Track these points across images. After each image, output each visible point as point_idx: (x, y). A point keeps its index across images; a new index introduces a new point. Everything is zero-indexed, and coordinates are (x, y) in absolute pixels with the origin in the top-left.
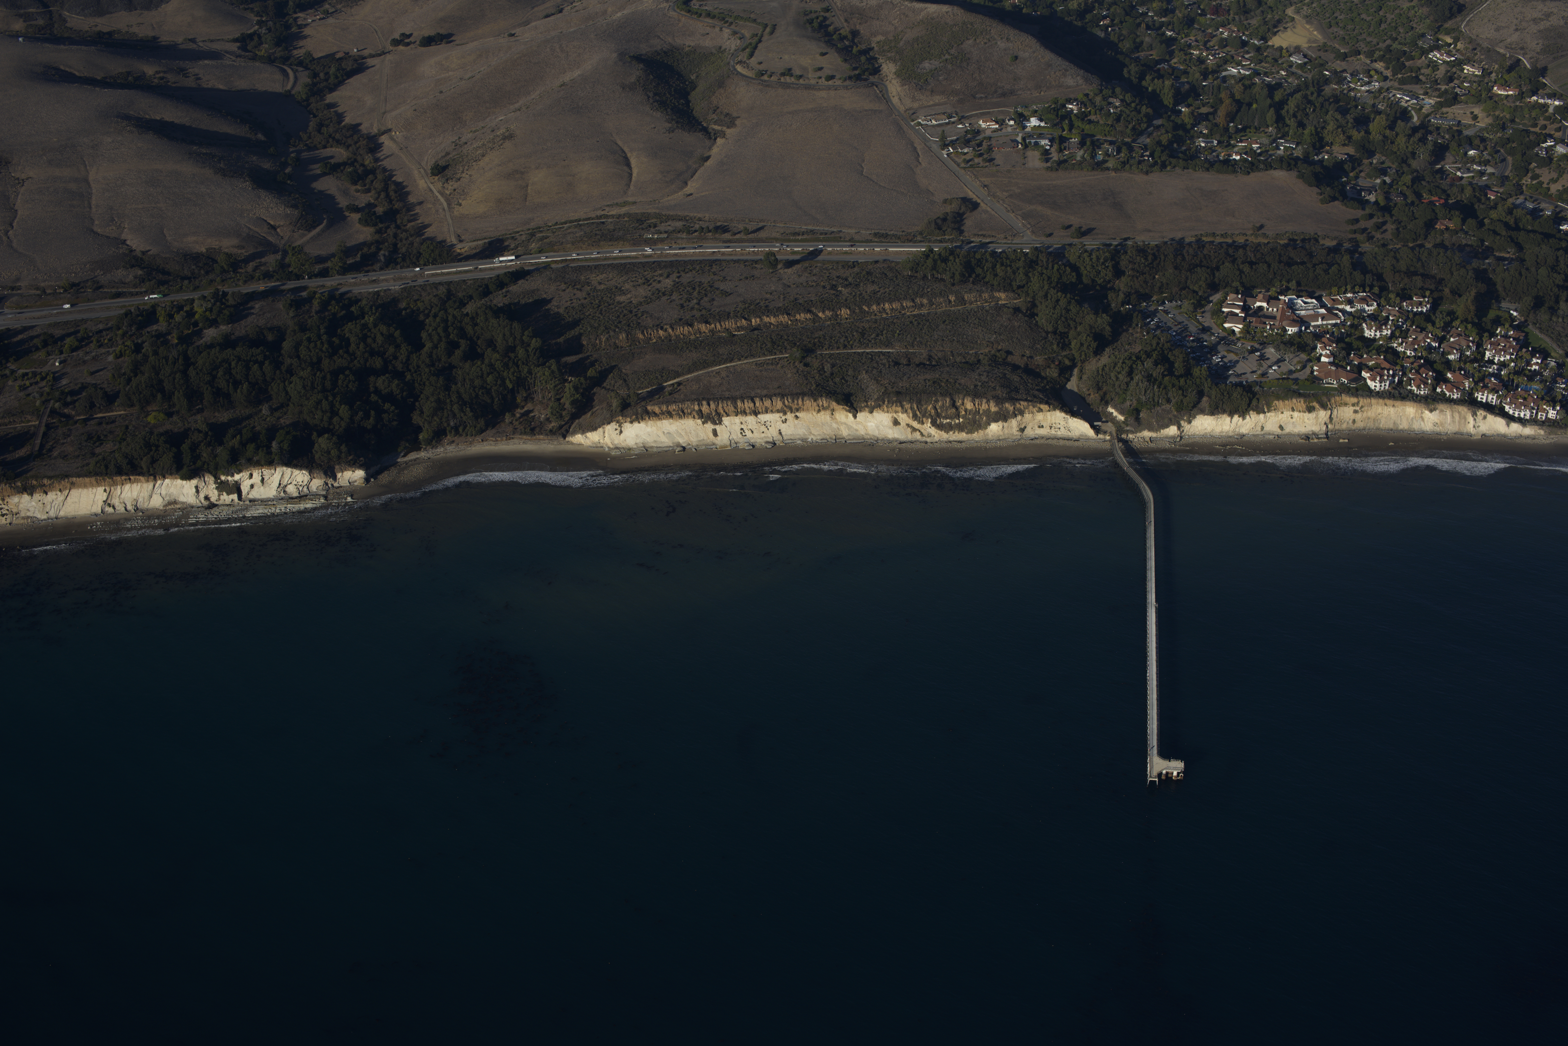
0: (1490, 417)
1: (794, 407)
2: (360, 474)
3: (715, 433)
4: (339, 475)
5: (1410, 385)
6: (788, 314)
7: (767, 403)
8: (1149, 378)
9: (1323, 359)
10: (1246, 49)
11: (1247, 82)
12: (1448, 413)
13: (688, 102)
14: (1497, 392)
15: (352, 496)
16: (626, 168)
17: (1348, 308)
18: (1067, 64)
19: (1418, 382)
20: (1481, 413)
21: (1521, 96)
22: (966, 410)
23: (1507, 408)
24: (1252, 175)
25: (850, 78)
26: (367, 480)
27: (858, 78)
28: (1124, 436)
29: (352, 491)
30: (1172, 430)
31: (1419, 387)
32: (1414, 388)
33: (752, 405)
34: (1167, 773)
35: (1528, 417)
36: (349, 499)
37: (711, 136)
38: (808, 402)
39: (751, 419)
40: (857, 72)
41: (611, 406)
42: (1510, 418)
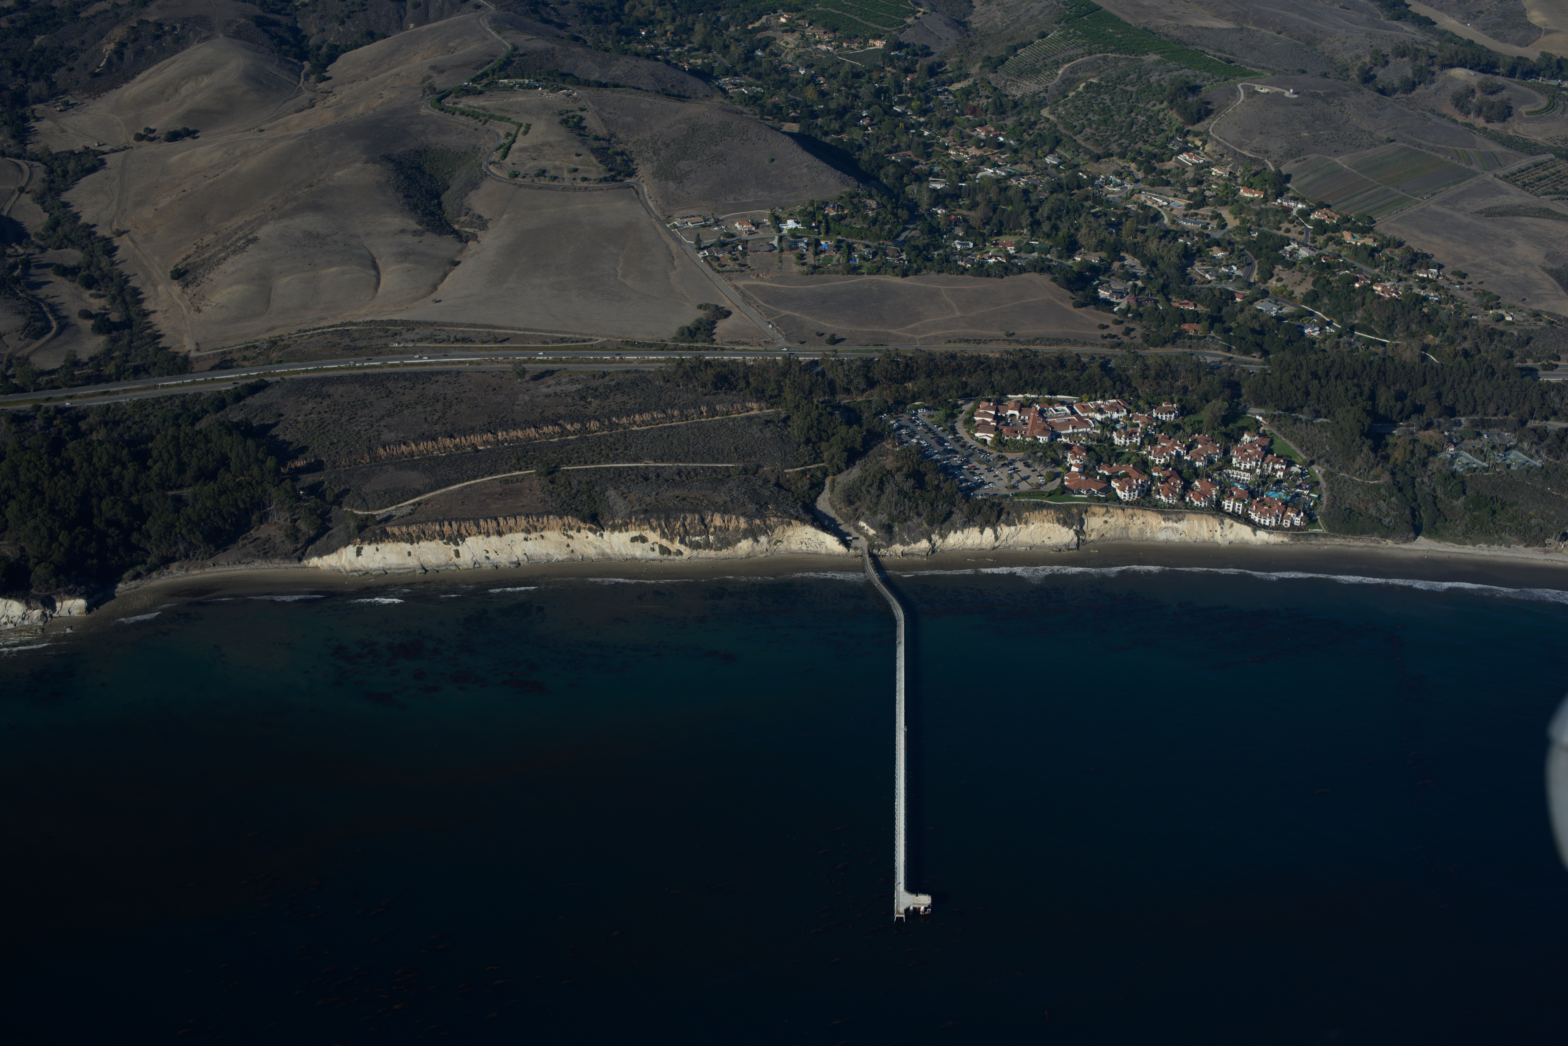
0: (1237, 525)
1: (539, 525)
2: (81, 603)
3: (457, 554)
4: (58, 605)
5: (1159, 494)
6: (535, 427)
7: (511, 522)
8: (900, 492)
9: (1074, 469)
10: (1003, 149)
11: (1003, 185)
12: (1196, 522)
13: (440, 204)
14: (1243, 501)
15: (71, 628)
16: (373, 272)
17: (1099, 417)
18: (825, 165)
19: (1166, 490)
20: (1228, 521)
21: (1265, 200)
22: (715, 528)
23: (1253, 516)
24: (1006, 278)
25: (605, 179)
26: (89, 609)
27: (613, 179)
28: (875, 551)
29: (70, 621)
30: (924, 544)
31: (1167, 496)
32: (1163, 497)
33: (495, 524)
34: (914, 908)
35: (1273, 524)
36: (68, 631)
37: (463, 239)
38: (553, 520)
39: (494, 539)
40: (613, 173)
41: (349, 527)
42: (1256, 527)
